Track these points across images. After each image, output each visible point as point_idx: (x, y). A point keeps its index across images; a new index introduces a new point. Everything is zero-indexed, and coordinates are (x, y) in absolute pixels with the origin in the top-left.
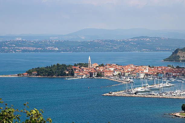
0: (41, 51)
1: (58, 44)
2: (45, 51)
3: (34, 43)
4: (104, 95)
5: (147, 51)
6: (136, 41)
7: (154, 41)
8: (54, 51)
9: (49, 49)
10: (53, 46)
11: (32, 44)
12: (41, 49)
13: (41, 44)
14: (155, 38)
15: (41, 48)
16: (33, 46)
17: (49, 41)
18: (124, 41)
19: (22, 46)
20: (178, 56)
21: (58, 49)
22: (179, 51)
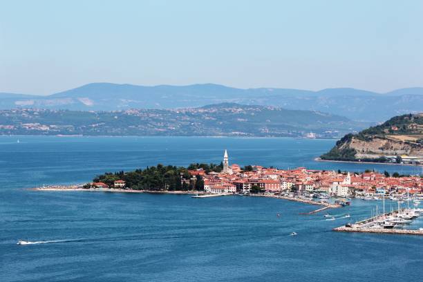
0: (12, 132)
1: (47, 117)
2: (21, 131)
4: (339, 229)
5: (243, 135)
6: (215, 113)
7: (253, 114)
8: (41, 132)
9: (30, 128)
10: (37, 121)
12: (12, 127)
13: (9, 117)
14: (254, 107)
15: (12, 125)
17: (27, 111)
18: (188, 114)
20: (353, 150)
21: (48, 129)
22: (353, 140)
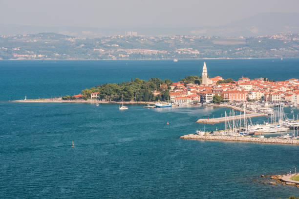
3: (154, 42)
9: (181, 52)
10: (191, 46)
11: (151, 43)
12: (166, 52)
13: (167, 44)
15: (166, 50)
16: (152, 47)
17: (184, 38)
19: (132, 47)
21: (199, 53)
